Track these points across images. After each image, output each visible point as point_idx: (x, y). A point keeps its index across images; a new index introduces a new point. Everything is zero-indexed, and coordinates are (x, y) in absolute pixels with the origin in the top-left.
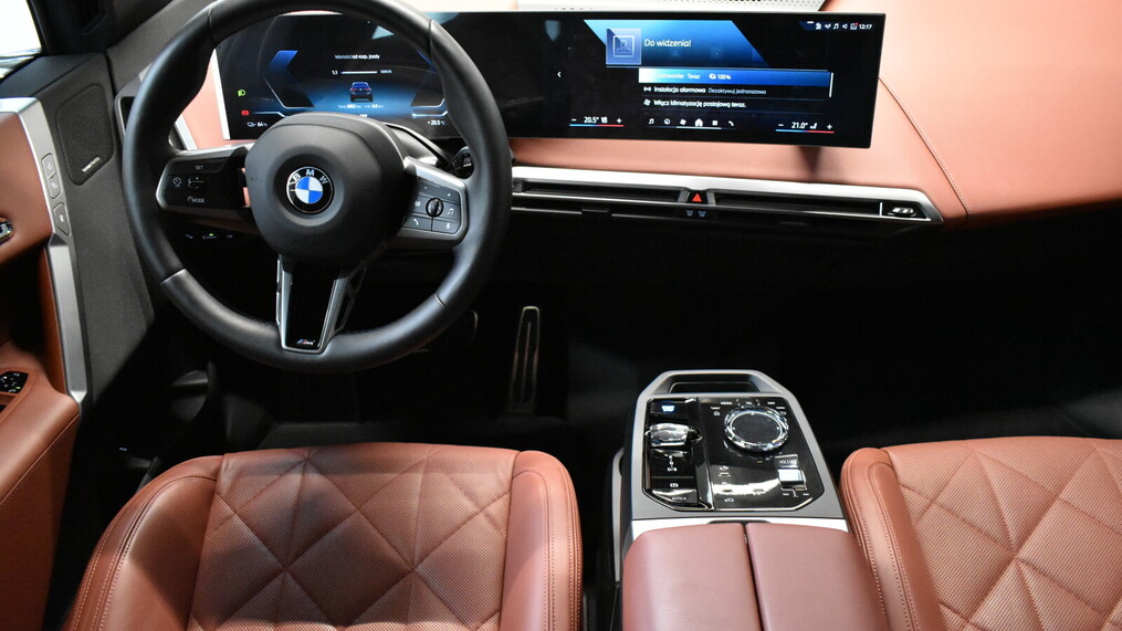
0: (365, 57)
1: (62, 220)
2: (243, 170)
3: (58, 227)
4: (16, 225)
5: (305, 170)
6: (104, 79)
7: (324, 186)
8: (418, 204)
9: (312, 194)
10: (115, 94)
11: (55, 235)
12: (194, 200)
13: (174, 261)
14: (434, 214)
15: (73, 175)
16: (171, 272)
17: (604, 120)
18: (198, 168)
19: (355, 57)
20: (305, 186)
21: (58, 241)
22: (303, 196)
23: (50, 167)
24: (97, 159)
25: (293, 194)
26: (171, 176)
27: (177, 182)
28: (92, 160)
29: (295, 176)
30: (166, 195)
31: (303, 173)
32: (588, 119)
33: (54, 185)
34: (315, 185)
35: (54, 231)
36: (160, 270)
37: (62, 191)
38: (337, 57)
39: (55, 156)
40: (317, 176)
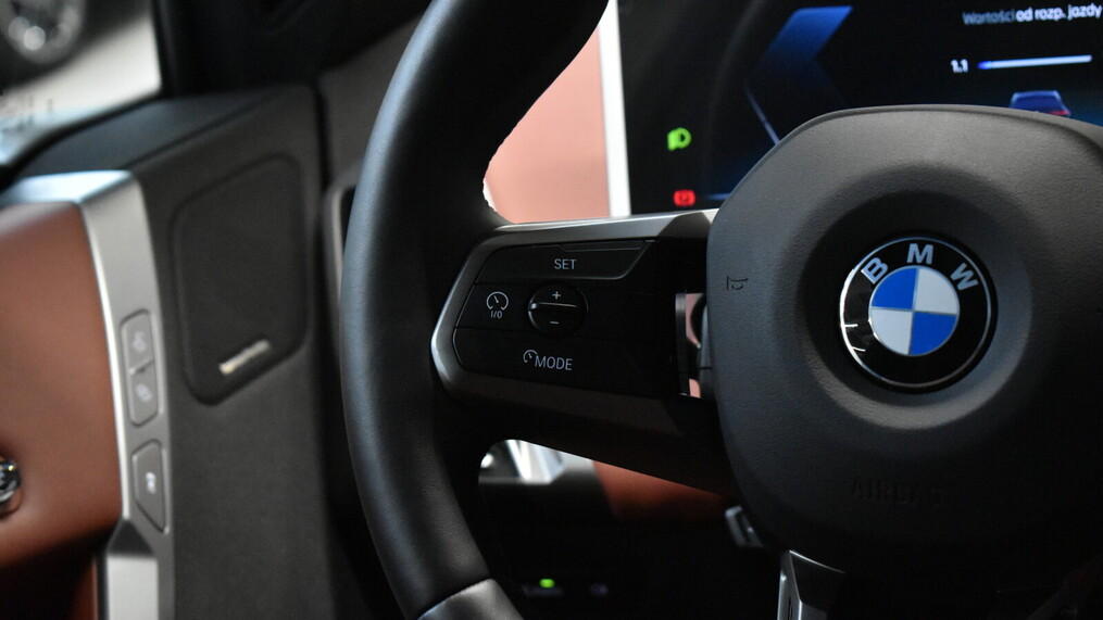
0: (1055, 14)
1: (151, 485)
2: (685, 304)
3: (137, 505)
4: (32, 479)
5: (906, 247)
6: (303, 145)
7: (963, 296)
9: (923, 323)
10: (326, 181)
11: (129, 526)
12: (542, 362)
13: (462, 551)
15: (195, 381)
16: (448, 584)
18: (561, 264)
19: (1024, 16)
20: (900, 297)
21: (133, 544)
22: (892, 329)
23: (139, 344)
24: (261, 347)
25: (863, 334)
26: (479, 287)
27: (497, 303)
28: (249, 344)
29: (870, 268)
30: (458, 346)
31: (895, 258)
33: (144, 393)
34: (935, 293)
35: (126, 513)
36: (414, 573)
37: (162, 409)
38: (969, 19)
39: (155, 322)
40: (943, 265)
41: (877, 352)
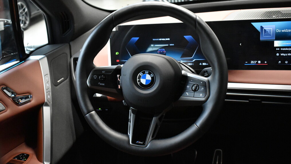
0: (164, 39)
1: (49, 97)
2: (118, 76)
3: (47, 100)
4: (33, 97)
5: (145, 72)
6: (68, 52)
7: (151, 77)
8: (188, 87)
9: (147, 81)
10: (71, 57)
11: (46, 103)
12: (101, 84)
13: (91, 107)
14: (195, 90)
15: (54, 83)
16: (89, 112)
17: (259, 62)
18: (103, 72)
19: (160, 39)
20: (144, 78)
21: (47, 105)
22: (143, 81)
23: (47, 79)
24: (63, 78)
25: (139, 81)
26: (93, 75)
27: (95, 77)
28: (61, 78)
29: (141, 74)
30: (91, 82)
31: (144, 73)
32: (252, 62)
33: (48, 85)
34: (149, 77)
35: (46, 101)
36: (85, 110)
37: (50, 87)
38: (154, 40)
39: (49, 75)
40: (149, 74)
41: (141, 84)
